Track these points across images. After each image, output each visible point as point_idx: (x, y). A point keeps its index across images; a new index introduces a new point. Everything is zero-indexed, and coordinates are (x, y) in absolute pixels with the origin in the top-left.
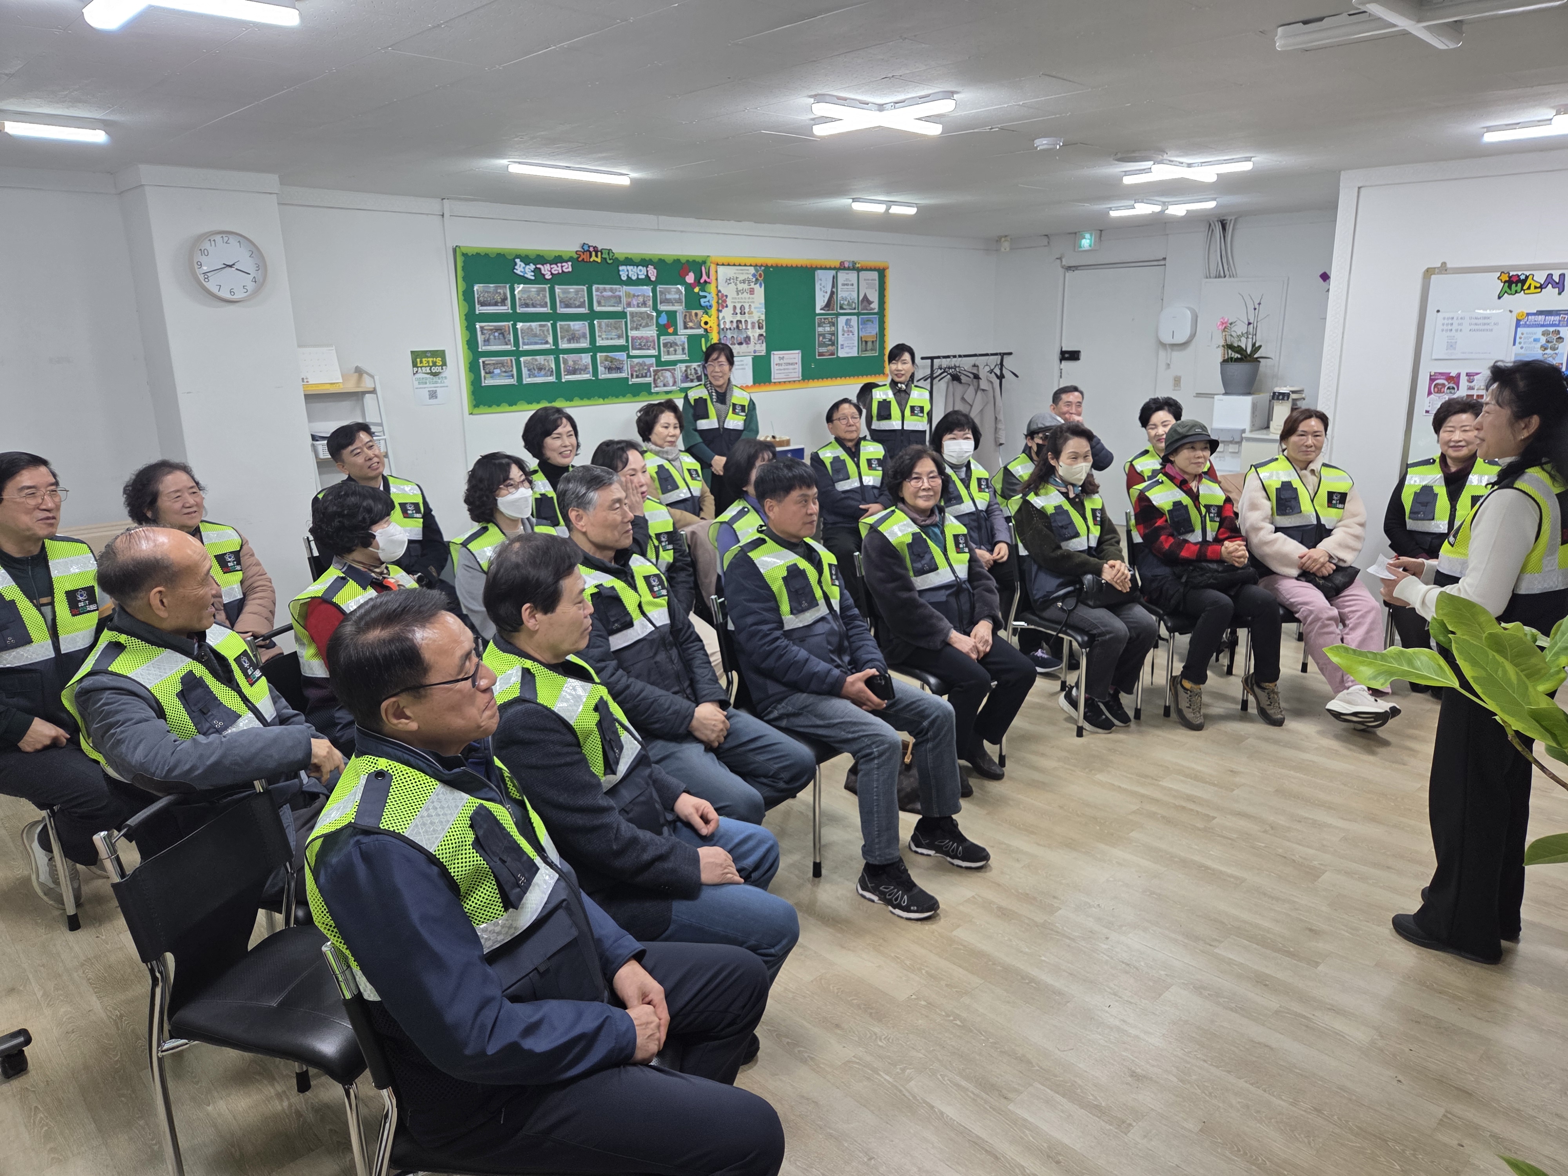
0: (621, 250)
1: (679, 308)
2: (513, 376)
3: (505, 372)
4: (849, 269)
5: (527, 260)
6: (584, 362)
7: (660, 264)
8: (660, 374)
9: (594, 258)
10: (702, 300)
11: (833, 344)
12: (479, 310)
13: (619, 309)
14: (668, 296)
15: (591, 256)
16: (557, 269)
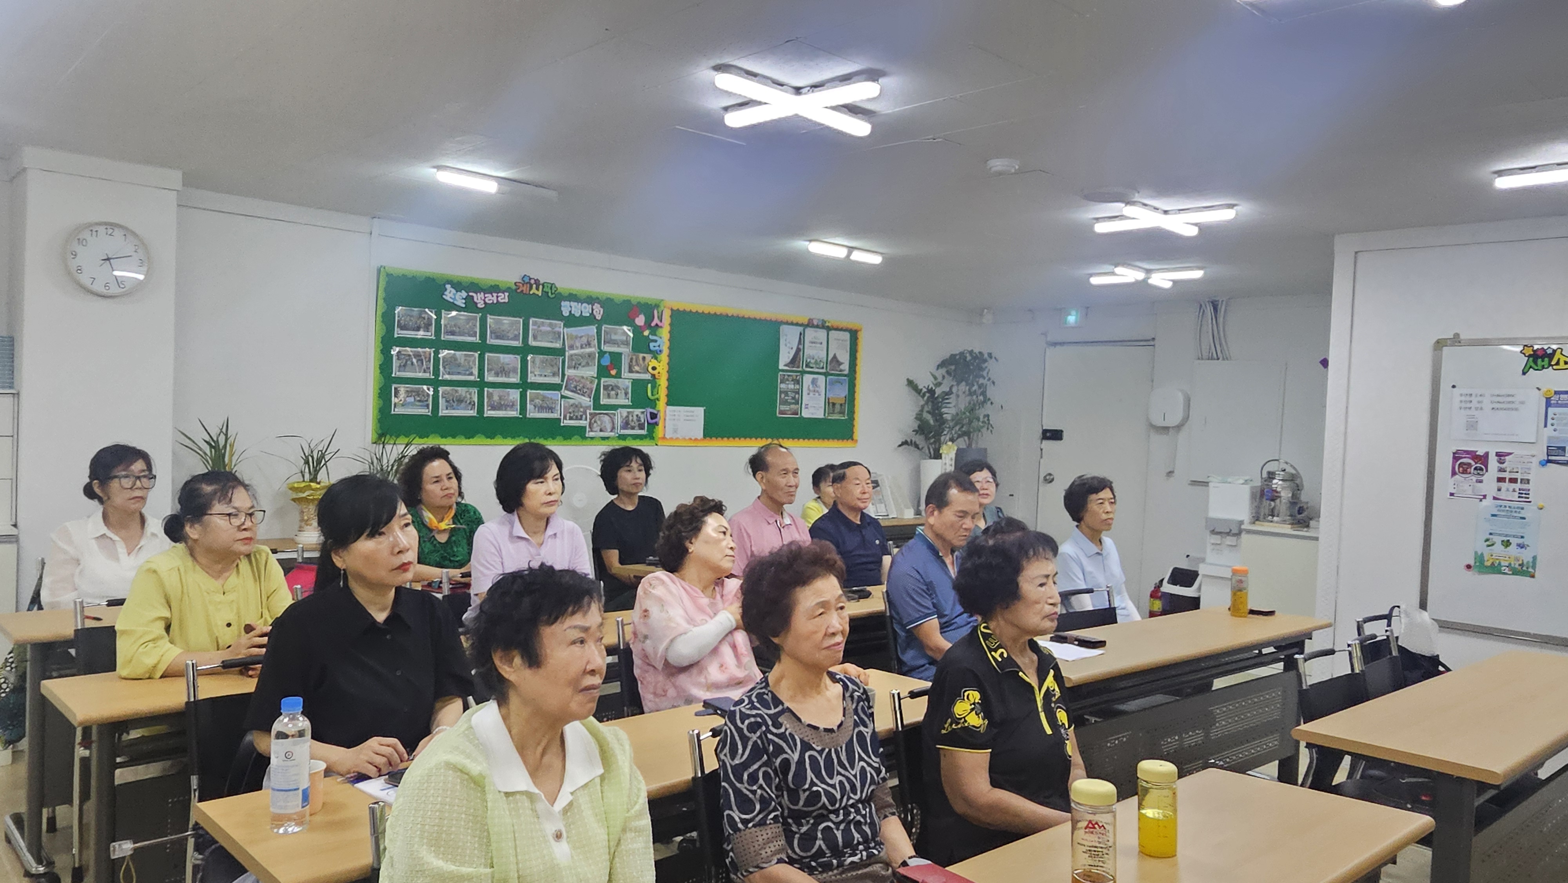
0: (564, 285)
1: (625, 351)
2: (428, 406)
3: (419, 401)
4: (817, 327)
5: (458, 286)
6: (511, 398)
7: (607, 303)
8: (597, 417)
9: (534, 291)
10: (652, 345)
11: (796, 404)
12: (398, 333)
13: (557, 346)
14: (614, 337)
15: (531, 288)
16: (491, 299)
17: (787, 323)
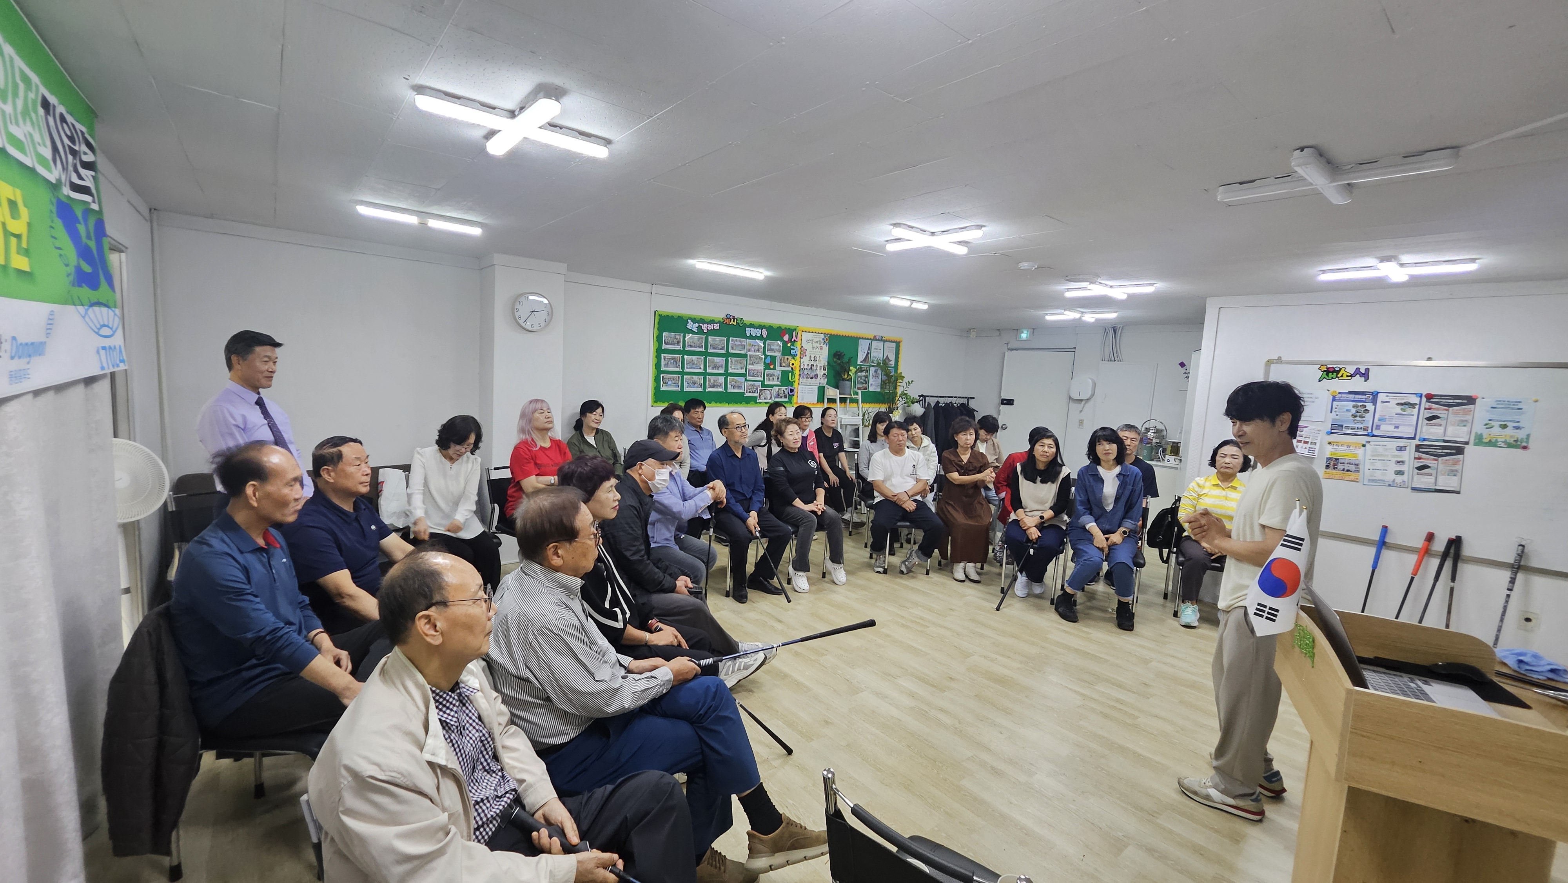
0: (748, 319)
1: (778, 354)
2: (678, 386)
3: (674, 383)
4: (879, 340)
5: (694, 321)
6: (720, 381)
7: (770, 328)
8: (763, 391)
9: (732, 322)
10: (792, 351)
11: (866, 383)
12: (664, 347)
13: (743, 352)
14: (772, 347)
15: (731, 321)
16: (711, 327)
17: (863, 338)
